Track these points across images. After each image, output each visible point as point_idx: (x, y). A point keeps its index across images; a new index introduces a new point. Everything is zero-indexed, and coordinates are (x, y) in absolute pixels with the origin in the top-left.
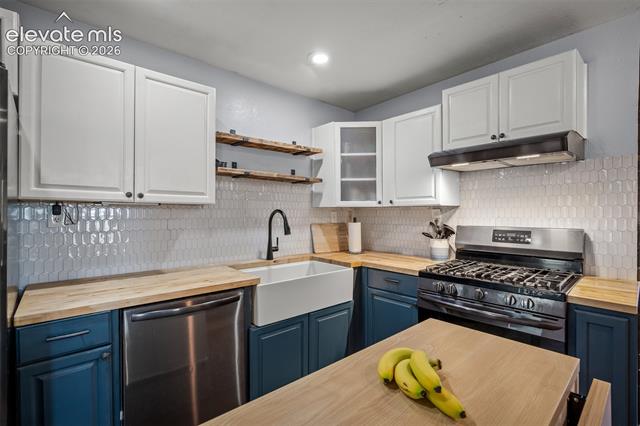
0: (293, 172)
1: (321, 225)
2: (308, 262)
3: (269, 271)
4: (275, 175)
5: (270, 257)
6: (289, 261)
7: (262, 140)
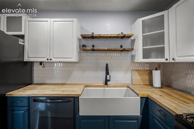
0: (121, 46)
1: (137, 70)
2: (126, 88)
3: (104, 90)
4: (106, 48)
5: (106, 84)
6: (115, 87)
7: (100, 35)
